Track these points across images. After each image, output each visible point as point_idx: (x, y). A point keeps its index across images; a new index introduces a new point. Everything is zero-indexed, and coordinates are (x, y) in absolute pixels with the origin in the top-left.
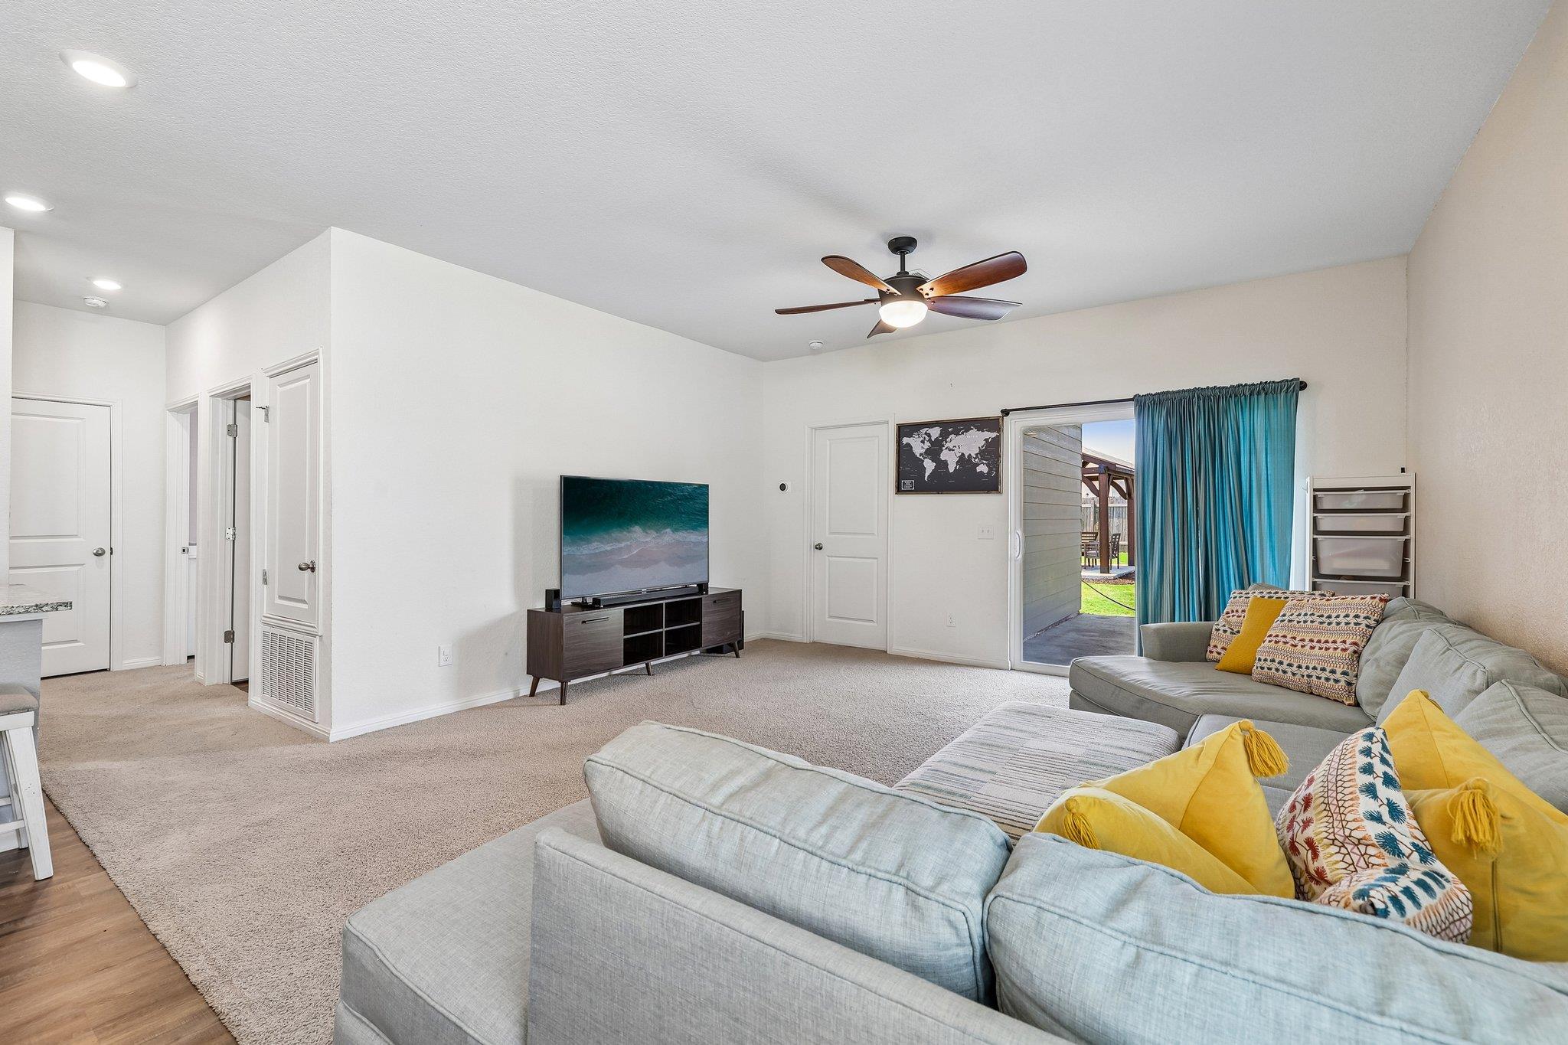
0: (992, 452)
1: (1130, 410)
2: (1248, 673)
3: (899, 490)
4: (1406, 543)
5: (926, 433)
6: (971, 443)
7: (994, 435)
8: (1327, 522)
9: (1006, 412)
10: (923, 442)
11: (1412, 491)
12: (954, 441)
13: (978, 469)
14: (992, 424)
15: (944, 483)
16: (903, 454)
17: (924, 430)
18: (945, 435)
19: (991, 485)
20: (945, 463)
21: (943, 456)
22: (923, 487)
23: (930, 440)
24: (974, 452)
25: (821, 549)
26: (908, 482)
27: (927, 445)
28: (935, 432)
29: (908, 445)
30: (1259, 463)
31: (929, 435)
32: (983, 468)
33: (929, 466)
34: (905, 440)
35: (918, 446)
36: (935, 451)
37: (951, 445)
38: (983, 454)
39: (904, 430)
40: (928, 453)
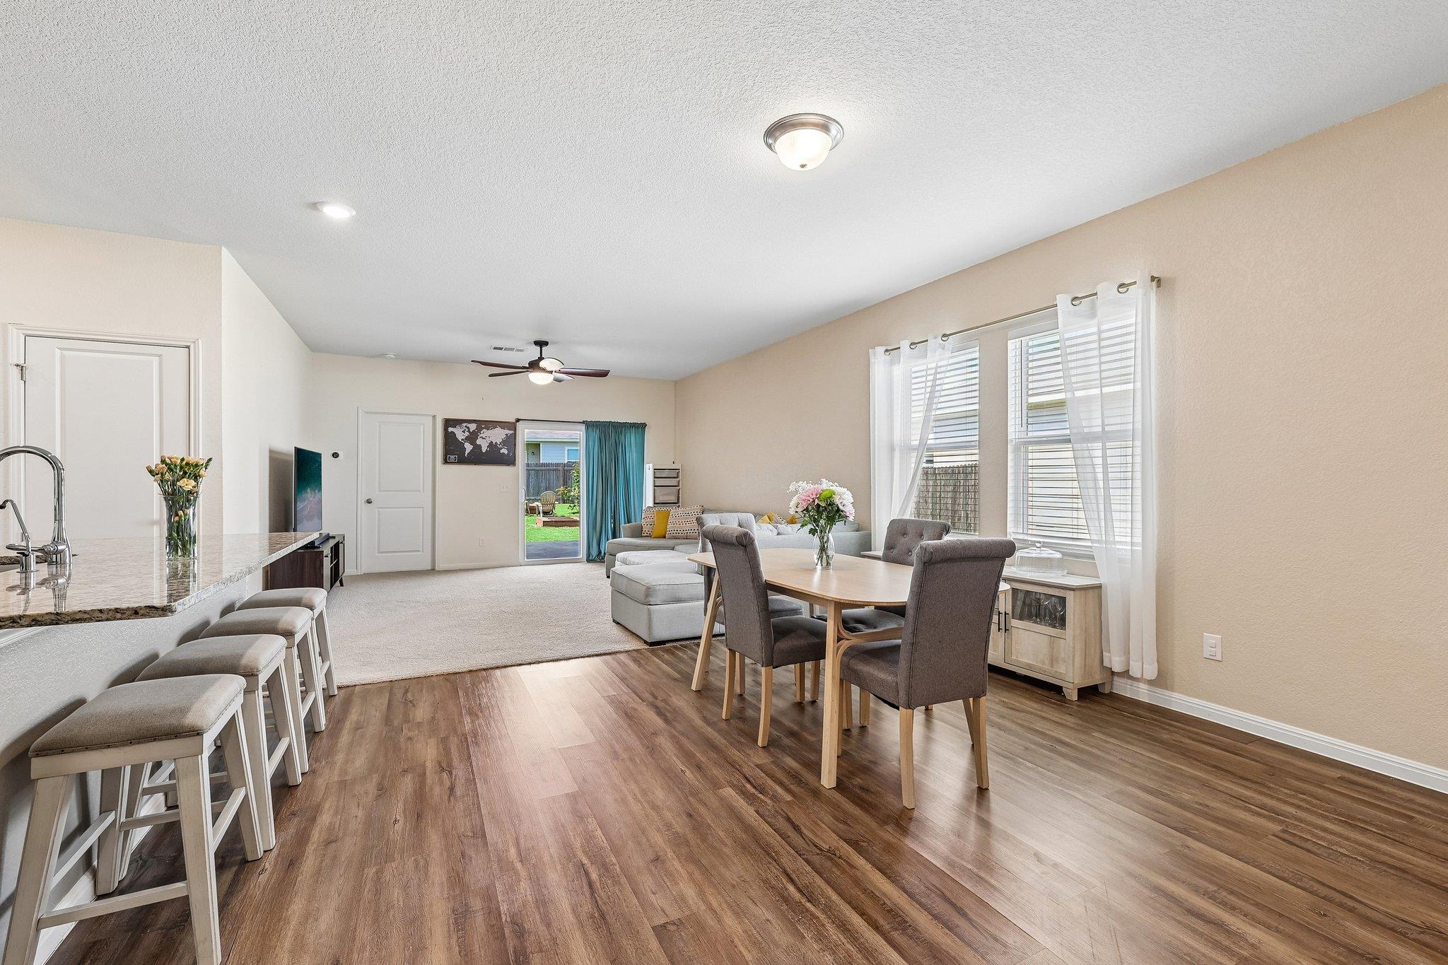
0: (511, 441)
1: (583, 427)
2: (665, 537)
3: (446, 461)
4: (679, 490)
5: (466, 426)
6: (497, 435)
7: (512, 432)
8: (659, 482)
9: (518, 420)
10: (464, 432)
11: (680, 471)
12: (485, 433)
13: (502, 451)
14: (512, 426)
15: (478, 458)
16: (449, 439)
17: (465, 424)
18: (479, 429)
19: (510, 461)
20: (480, 446)
21: (479, 442)
22: (463, 460)
23: (469, 431)
24: (498, 441)
25: (369, 503)
26: (452, 457)
27: (467, 434)
28: (473, 427)
29: (452, 432)
30: (632, 456)
31: (468, 428)
32: (504, 451)
33: (468, 447)
34: (450, 429)
35: (460, 434)
36: (472, 438)
37: (484, 436)
38: (504, 443)
39: (449, 423)
40: (467, 439)
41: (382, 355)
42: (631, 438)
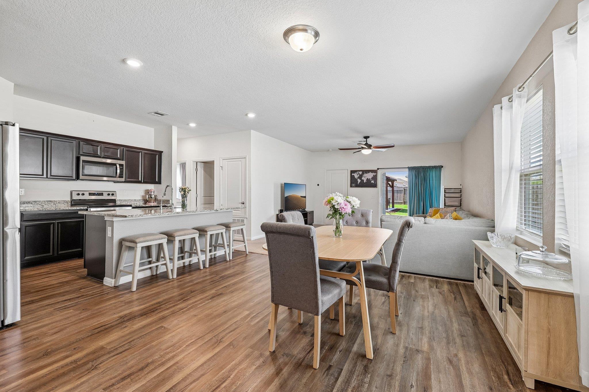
0: (375, 178)
1: (407, 170)
3: (351, 186)
4: (461, 199)
5: (358, 173)
6: (370, 176)
7: (376, 174)
8: (447, 195)
9: (378, 169)
10: (357, 175)
11: (462, 189)
12: (365, 175)
13: (372, 182)
14: (375, 171)
15: (363, 185)
16: (352, 177)
18: (363, 173)
19: (375, 186)
20: (363, 180)
21: (363, 179)
22: (357, 186)
23: (359, 175)
24: (370, 178)
26: (353, 185)
27: (358, 176)
28: (361, 173)
29: (353, 175)
30: (434, 182)
31: (359, 173)
32: (373, 182)
33: (359, 181)
34: (353, 174)
35: (356, 176)
36: (360, 177)
37: (364, 176)
38: (373, 178)
39: (352, 172)
40: (359, 178)
41: (328, 151)
42: (433, 174)
